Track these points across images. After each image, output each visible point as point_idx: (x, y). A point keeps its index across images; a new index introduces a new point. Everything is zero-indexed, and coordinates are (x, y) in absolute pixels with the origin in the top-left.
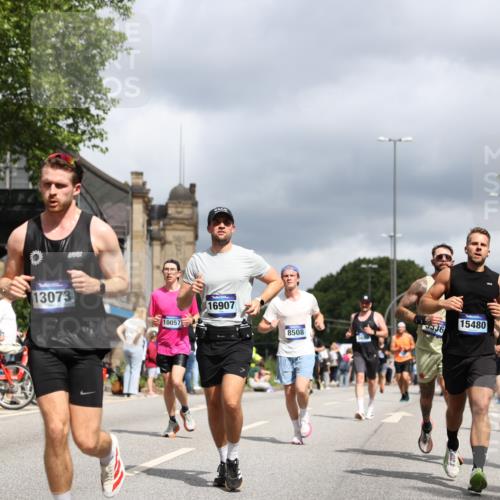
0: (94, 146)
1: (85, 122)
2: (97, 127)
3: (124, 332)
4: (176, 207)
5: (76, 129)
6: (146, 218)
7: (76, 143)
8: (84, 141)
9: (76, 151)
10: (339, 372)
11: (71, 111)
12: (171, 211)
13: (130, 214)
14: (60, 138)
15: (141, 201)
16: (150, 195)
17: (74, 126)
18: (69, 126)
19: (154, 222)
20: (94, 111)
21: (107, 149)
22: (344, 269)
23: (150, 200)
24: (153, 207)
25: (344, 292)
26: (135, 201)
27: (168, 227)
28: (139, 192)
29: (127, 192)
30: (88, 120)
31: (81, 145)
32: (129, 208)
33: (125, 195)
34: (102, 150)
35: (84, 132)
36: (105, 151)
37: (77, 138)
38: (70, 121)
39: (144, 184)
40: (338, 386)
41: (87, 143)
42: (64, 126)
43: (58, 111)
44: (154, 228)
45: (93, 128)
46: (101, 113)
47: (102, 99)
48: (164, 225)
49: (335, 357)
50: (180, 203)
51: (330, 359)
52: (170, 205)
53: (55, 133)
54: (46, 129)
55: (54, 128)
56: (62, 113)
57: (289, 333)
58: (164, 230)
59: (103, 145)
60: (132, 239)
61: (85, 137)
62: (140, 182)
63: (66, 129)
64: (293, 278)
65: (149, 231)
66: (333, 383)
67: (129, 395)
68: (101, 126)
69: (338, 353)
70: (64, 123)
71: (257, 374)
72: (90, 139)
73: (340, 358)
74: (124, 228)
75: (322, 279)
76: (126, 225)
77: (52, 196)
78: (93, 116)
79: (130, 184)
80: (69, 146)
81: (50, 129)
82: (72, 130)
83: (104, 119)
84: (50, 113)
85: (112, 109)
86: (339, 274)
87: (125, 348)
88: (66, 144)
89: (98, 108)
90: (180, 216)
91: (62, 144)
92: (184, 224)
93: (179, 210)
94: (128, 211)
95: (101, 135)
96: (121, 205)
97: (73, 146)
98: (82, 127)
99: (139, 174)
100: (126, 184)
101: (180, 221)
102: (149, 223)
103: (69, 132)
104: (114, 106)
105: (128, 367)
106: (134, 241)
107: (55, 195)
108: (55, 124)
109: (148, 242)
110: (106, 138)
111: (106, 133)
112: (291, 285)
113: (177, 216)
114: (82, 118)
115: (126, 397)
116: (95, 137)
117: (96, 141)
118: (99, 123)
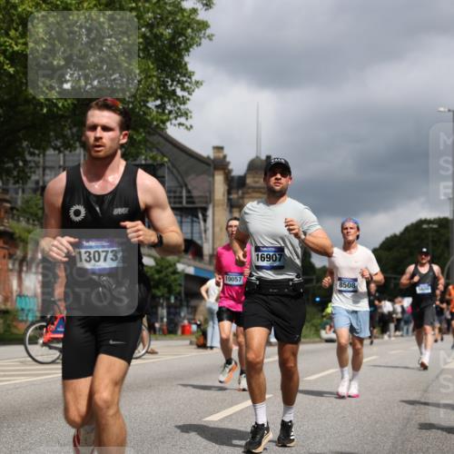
0: (180, 124)
1: (172, 102)
2: (182, 107)
3: (207, 292)
4: (254, 177)
5: (164, 109)
6: (226, 188)
7: (164, 122)
8: (171, 120)
9: (163, 129)
10: (402, 323)
11: (159, 93)
12: (249, 181)
13: (212, 184)
14: (149, 118)
15: (221, 172)
16: (230, 167)
17: (162, 107)
18: (157, 107)
19: (233, 191)
20: (179, 92)
21: (191, 127)
22: (407, 229)
23: (230, 171)
24: (233, 177)
25: (407, 250)
26: (216, 173)
27: (246, 196)
28: (220, 164)
29: (208, 164)
30: (174, 101)
31: (168, 124)
32: (211, 179)
33: (207, 167)
34: (187, 127)
35: (170, 112)
36: (189, 128)
37: (165, 118)
38: (158, 102)
39: (225, 157)
40: (402, 336)
41: (174, 121)
42: (153, 107)
43: (148, 94)
44: (234, 196)
45: (179, 109)
46: (185, 94)
47: (187, 81)
48: (243, 193)
49: (399, 310)
50: (257, 173)
51: (394, 311)
52: (248, 176)
53: (145, 113)
54: (137, 110)
55: (143, 109)
56: (151, 96)
57: (341, 286)
58: (242, 198)
59: (188, 123)
60: (214, 207)
61: (171, 116)
62: (221, 155)
63: (155, 110)
64: (352, 231)
65: (229, 200)
66: (398, 333)
67: (212, 348)
68: (186, 106)
69: (402, 307)
70: (153, 104)
71: (328, 327)
72: (176, 118)
73: (403, 311)
74: (206, 197)
75: (387, 239)
76: (208, 194)
77: (97, 139)
78: (179, 97)
79: (212, 157)
80: (157, 125)
81: (140, 109)
82: (160, 111)
83: (189, 99)
84: (141, 95)
85: (196, 90)
86: (403, 234)
87: (208, 305)
88: (155, 123)
89: (183, 89)
90: (258, 185)
91: (151, 123)
92: (261, 192)
93: (256, 179)
94: (210, 182)
95: (186, 114)
96: (205, 177)
97: (161, 125)
98: (169, 107)
99: (219, 149)
100: (208, 158)
101: (257, 190)
102: (229, 192)
103: (157, 112)
104: (198, 87)
105: (211, 323)
106: (216, 208)
107: (101, 138)
108: (145, 105)
109: (228, 210)
110: (191, 117)
111: (191, 112)
112: (351, 238)
113: (254, 185)
114: (169, 99)
115: (209, 350)
116: (181, 116)
117: (182, 120)
118: (184, 103)
